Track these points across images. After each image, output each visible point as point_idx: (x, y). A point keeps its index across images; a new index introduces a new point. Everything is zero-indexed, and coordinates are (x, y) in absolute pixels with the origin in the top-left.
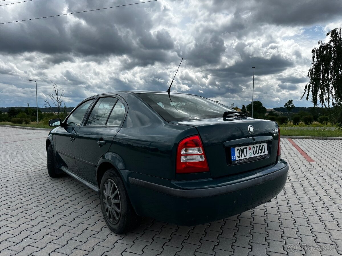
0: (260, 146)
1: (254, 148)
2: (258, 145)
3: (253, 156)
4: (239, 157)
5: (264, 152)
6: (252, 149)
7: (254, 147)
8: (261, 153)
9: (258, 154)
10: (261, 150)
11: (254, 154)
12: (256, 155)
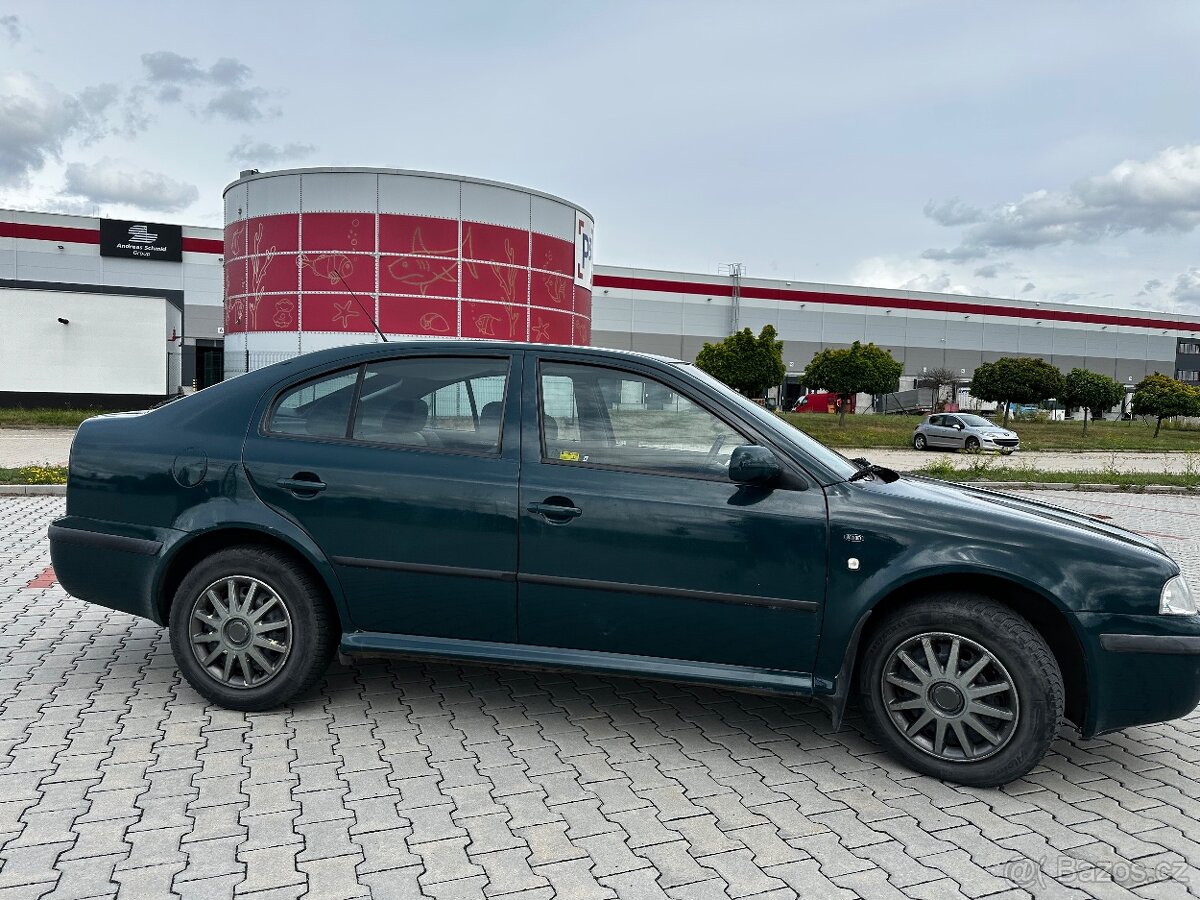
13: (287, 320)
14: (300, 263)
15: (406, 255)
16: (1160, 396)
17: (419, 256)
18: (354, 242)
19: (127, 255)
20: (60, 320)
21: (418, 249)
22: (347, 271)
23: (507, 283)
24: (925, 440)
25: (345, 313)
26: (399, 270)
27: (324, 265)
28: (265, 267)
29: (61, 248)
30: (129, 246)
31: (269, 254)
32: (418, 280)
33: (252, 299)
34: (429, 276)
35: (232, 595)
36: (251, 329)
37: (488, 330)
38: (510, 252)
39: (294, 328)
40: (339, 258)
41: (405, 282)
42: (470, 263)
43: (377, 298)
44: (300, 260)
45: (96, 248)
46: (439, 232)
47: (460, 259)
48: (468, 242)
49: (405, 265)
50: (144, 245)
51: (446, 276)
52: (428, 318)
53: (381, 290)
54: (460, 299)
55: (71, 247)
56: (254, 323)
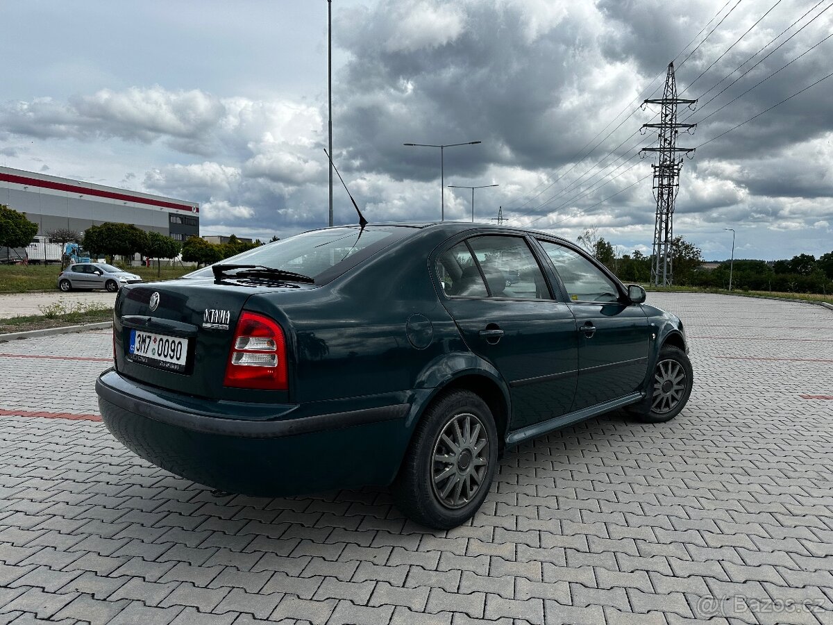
0: (173, 342)
1: (161, 342)
2: (171, 339)
3: (156, 357)
4: (138, 350)
5: (178, 359)
6: (157, 342)
7: (161, 340)
8: (172, 358)
9: (166, 356)
10: (173, 351)
11: (160, 355)
12: (162, 358)
16: (199, 250)
24: (69, 284)
35: (468, 426)
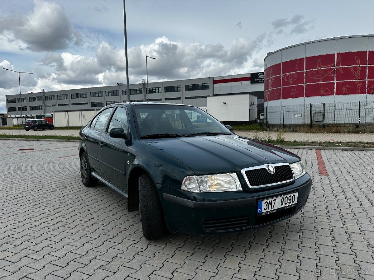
13: (278, 96)
14: (282, 78)
15: (315, 69)
17: (320, 69)
18: (297, 68)
19: (257, 82)
20: (224, 103)
21: (319, 66)
22: (295, 78)
23: (357, 73)
25: (294, 92)
26: (312, 75)
27: (288, 78)
28: (272, 81)
29: (241, 83)
30: (258, 80)
31: (273, 77)
32: (318, 77)
33: (269, 91)
34: (323, 75)
36: (269, 100)
37: (348, 91)
38: (358, 61)
39: (279, 98)
40: (293, 74)
41: (314, 79)
42: (340, 68)
43: (305, 85)
44: (282, 77)
45: (249, 82)
46: (328, 59)
47: (336, 67)
48: (339, 61)
49: (315, 73)
50: (261, 79)
51: (330, 74)
52: (322, 90)
53: (306, 83)
54: (335, 81)
55: (244, 82)
56: (269, 99)
